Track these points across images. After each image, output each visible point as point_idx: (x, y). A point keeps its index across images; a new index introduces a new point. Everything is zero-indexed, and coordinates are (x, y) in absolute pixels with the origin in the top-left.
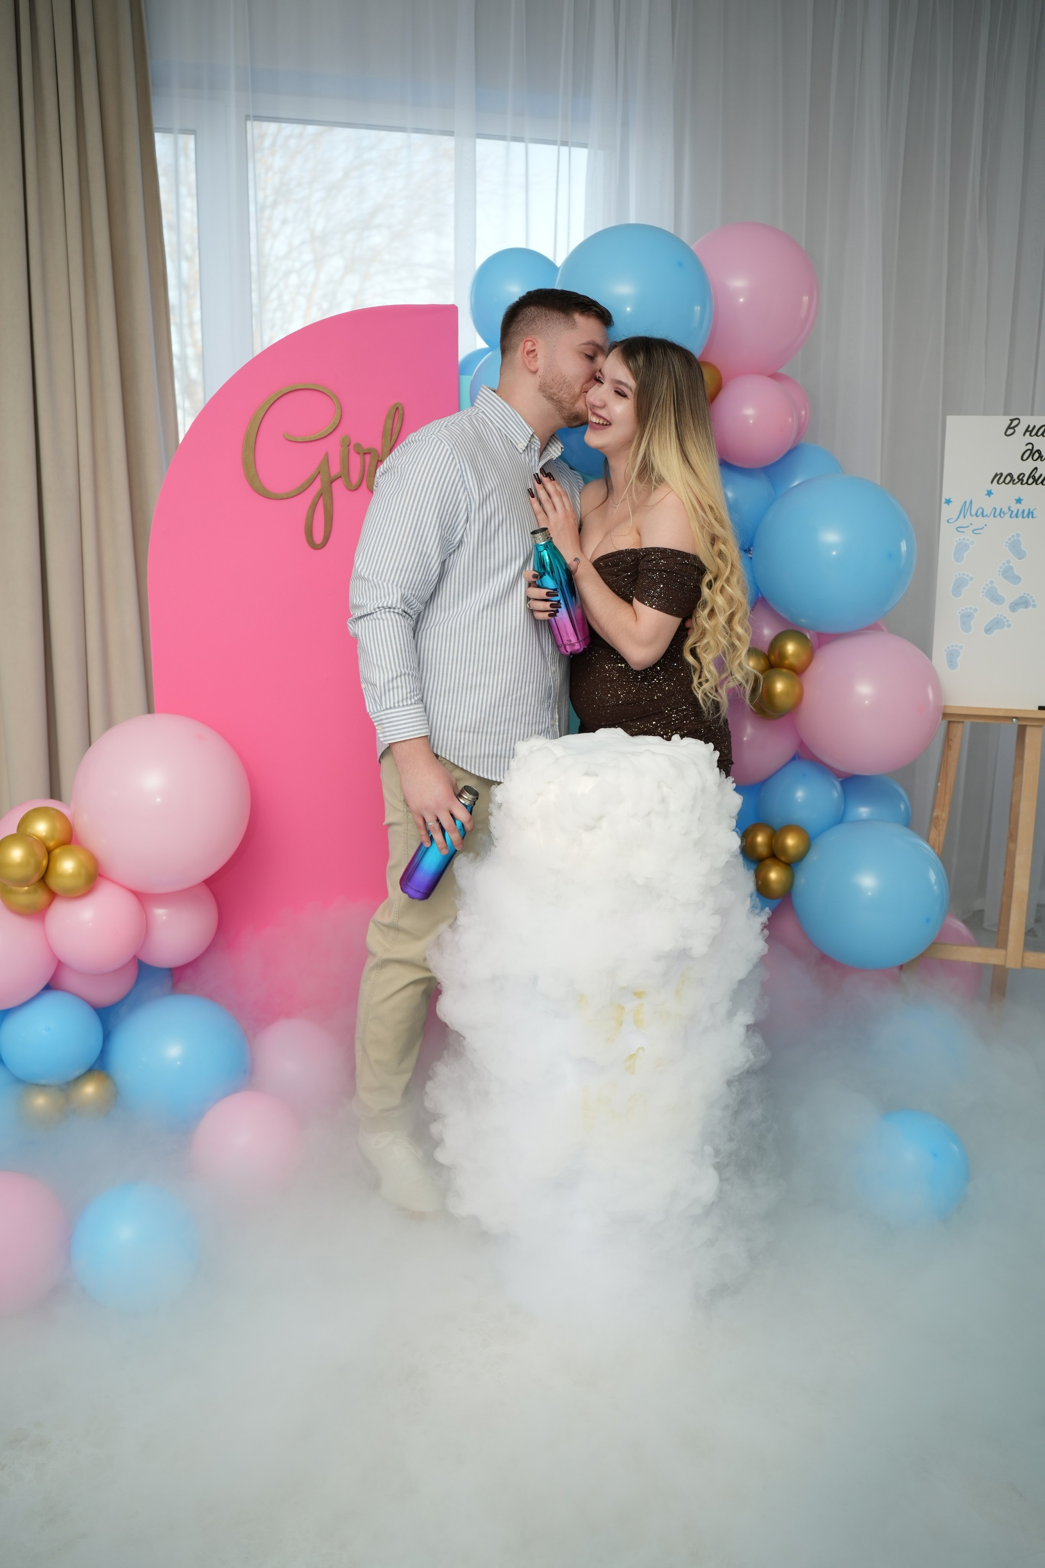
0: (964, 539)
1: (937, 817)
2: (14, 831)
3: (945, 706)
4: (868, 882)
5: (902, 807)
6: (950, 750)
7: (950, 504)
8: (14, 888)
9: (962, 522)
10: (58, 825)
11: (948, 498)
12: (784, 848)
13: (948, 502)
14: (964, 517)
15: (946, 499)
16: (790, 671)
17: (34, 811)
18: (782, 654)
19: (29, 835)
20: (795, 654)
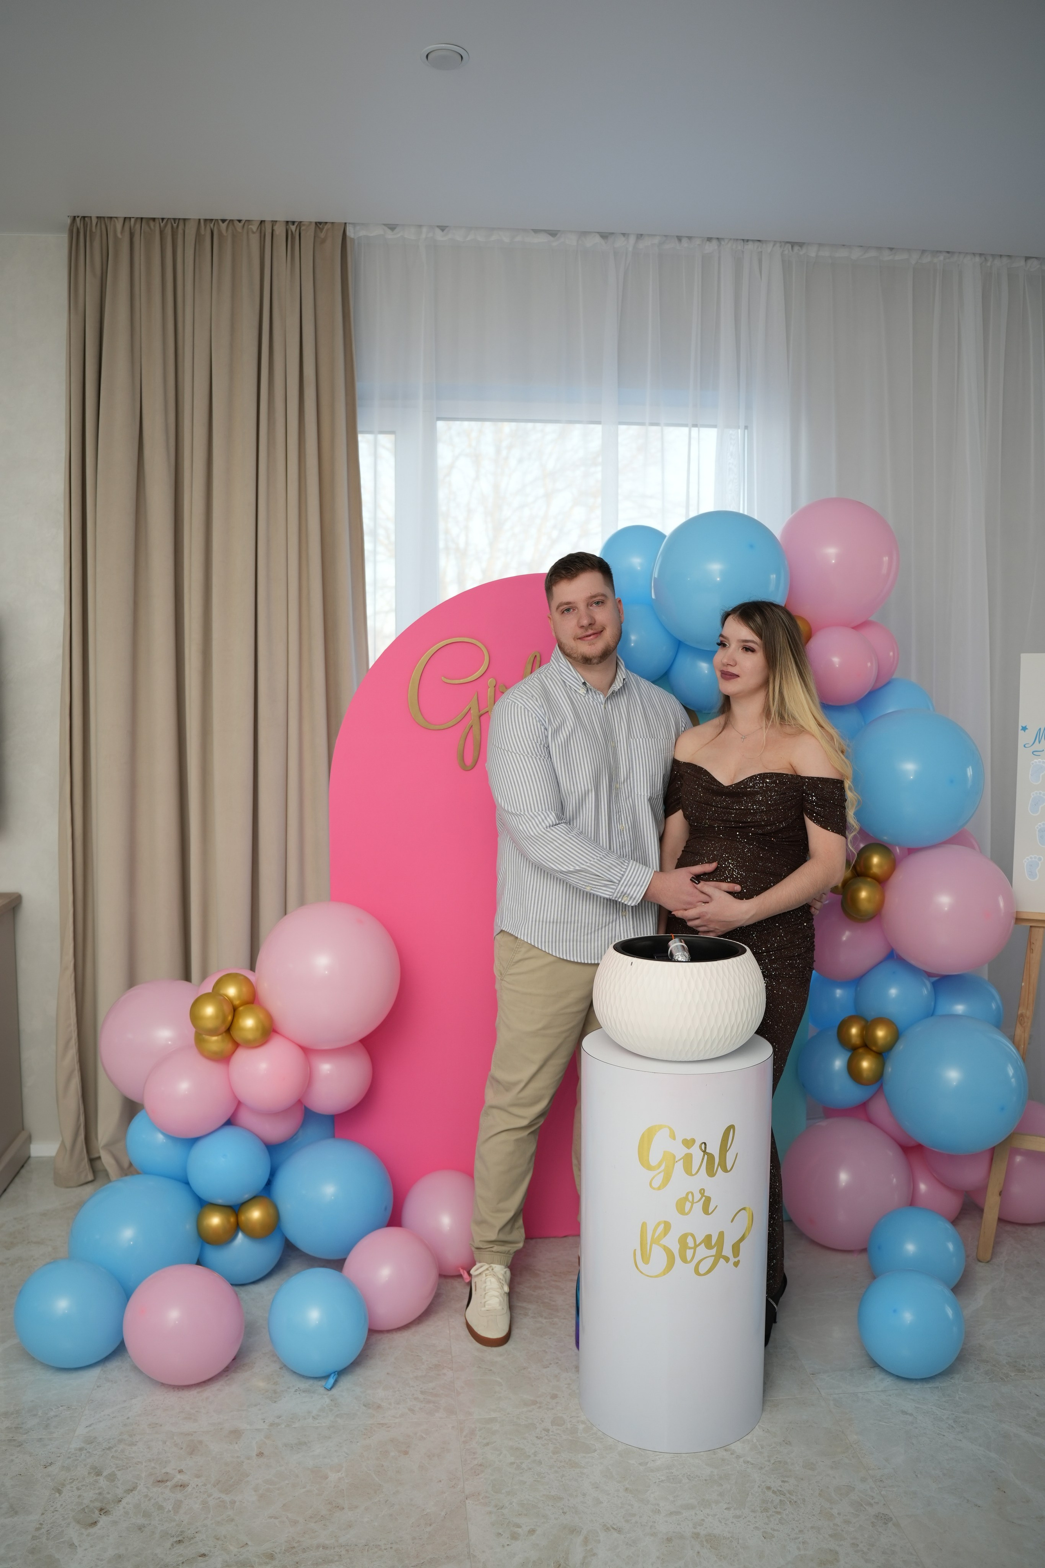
0: (1040, 762)
1: (1022, 1015)
2: (210, 991)
3: (1017, 912)
4: (953, 1075)
5: (994, 1006)
6: (1032, 953)
7: (1026, 731)
8: (207, 1037)
9: (1037, 746)
10: (244, 989)
11: (1024, 726)
12: (874, 1039)
13: (1024, 729)
14: (1039, 742)
15: (1022, 726)
16: (874, 881)
17: (228, 975)
18: (867, 865)
19: (221, 995)
20: (880, 865)
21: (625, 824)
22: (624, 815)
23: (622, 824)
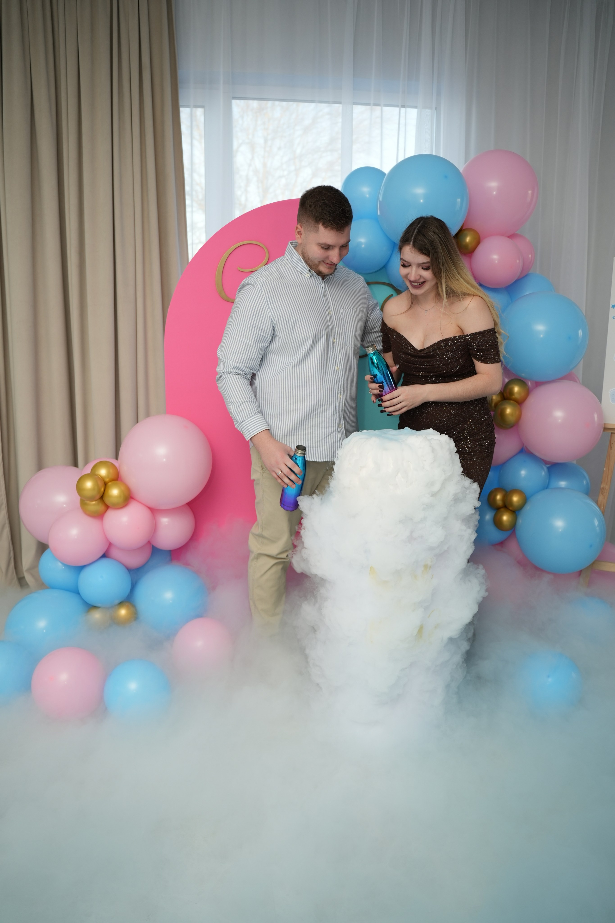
1: (603, 488)
2: (89, 472)
3: (605, 424)
4: (559, 524)
5: (585, 482)
6: (612, 449)
7: (614, 308)
8: (88, 502)
10: (111, 471)
12: (511, 502)
13: (613, 306)
16: (514, 402)
17: (101, 462)
18: (511, 392)
19: (96, 475)
20: (519, 393)
21: (340, 366)
22: (339, 360)
23: (337, 366)
